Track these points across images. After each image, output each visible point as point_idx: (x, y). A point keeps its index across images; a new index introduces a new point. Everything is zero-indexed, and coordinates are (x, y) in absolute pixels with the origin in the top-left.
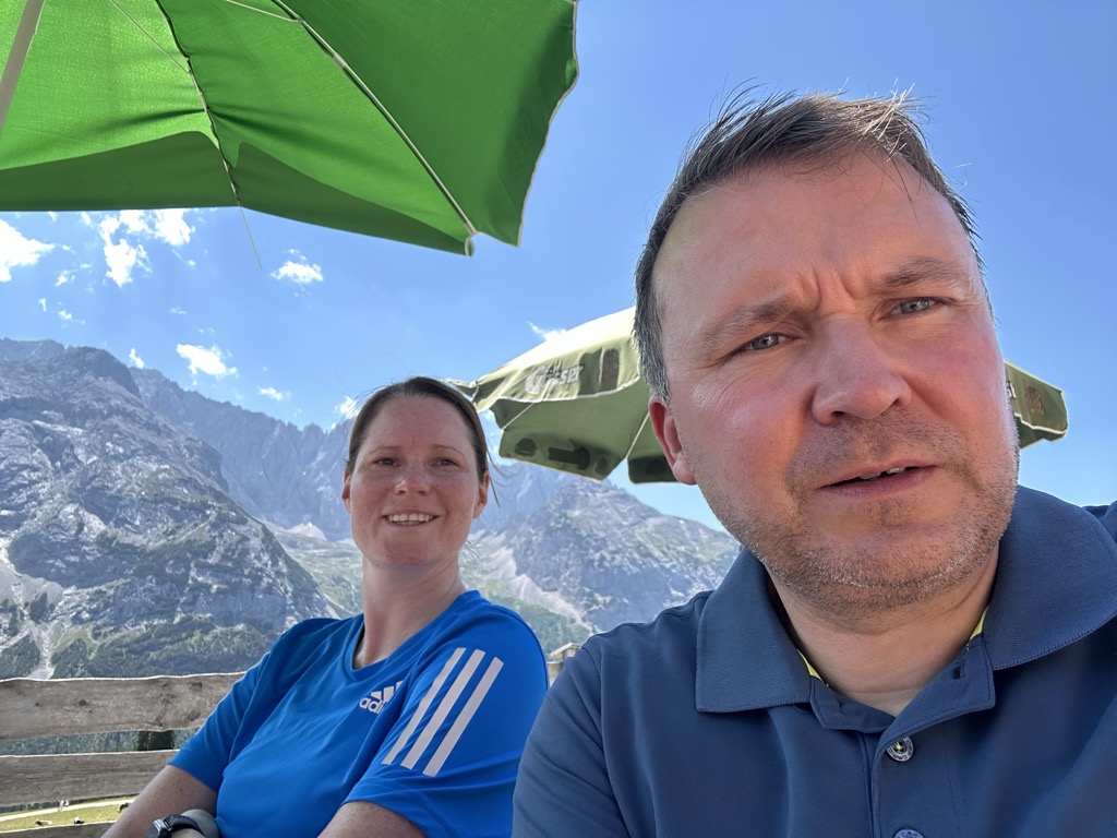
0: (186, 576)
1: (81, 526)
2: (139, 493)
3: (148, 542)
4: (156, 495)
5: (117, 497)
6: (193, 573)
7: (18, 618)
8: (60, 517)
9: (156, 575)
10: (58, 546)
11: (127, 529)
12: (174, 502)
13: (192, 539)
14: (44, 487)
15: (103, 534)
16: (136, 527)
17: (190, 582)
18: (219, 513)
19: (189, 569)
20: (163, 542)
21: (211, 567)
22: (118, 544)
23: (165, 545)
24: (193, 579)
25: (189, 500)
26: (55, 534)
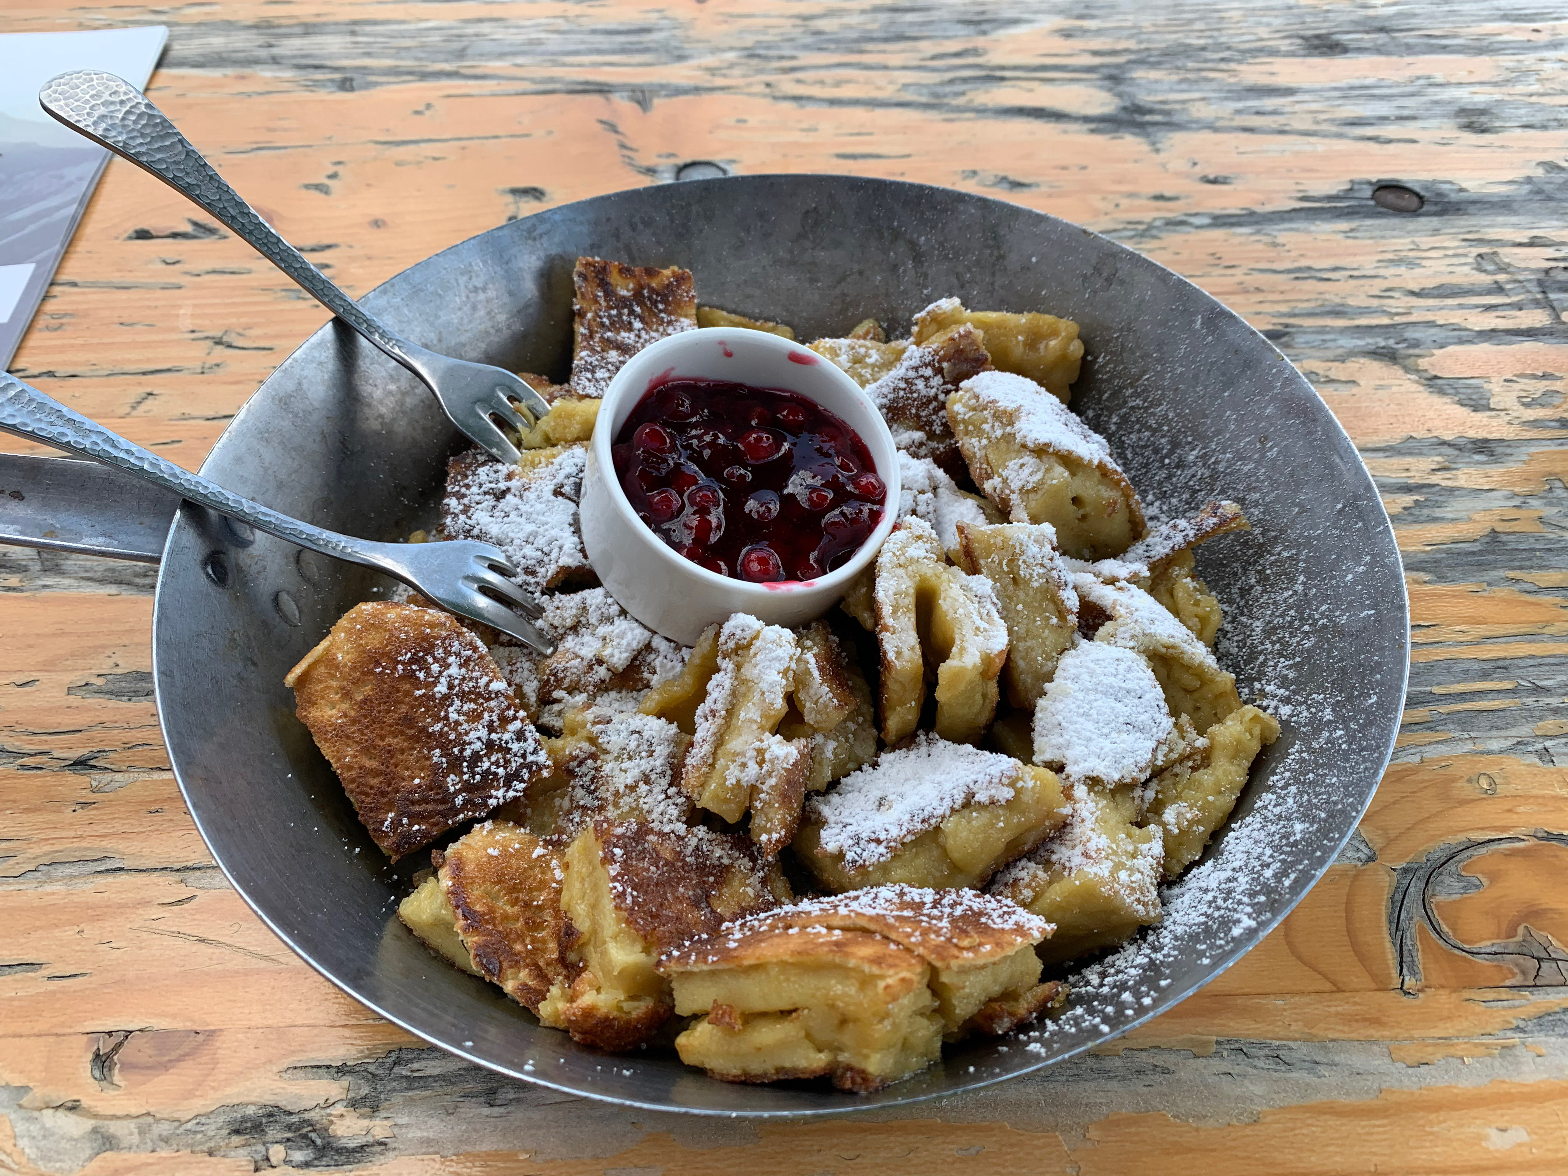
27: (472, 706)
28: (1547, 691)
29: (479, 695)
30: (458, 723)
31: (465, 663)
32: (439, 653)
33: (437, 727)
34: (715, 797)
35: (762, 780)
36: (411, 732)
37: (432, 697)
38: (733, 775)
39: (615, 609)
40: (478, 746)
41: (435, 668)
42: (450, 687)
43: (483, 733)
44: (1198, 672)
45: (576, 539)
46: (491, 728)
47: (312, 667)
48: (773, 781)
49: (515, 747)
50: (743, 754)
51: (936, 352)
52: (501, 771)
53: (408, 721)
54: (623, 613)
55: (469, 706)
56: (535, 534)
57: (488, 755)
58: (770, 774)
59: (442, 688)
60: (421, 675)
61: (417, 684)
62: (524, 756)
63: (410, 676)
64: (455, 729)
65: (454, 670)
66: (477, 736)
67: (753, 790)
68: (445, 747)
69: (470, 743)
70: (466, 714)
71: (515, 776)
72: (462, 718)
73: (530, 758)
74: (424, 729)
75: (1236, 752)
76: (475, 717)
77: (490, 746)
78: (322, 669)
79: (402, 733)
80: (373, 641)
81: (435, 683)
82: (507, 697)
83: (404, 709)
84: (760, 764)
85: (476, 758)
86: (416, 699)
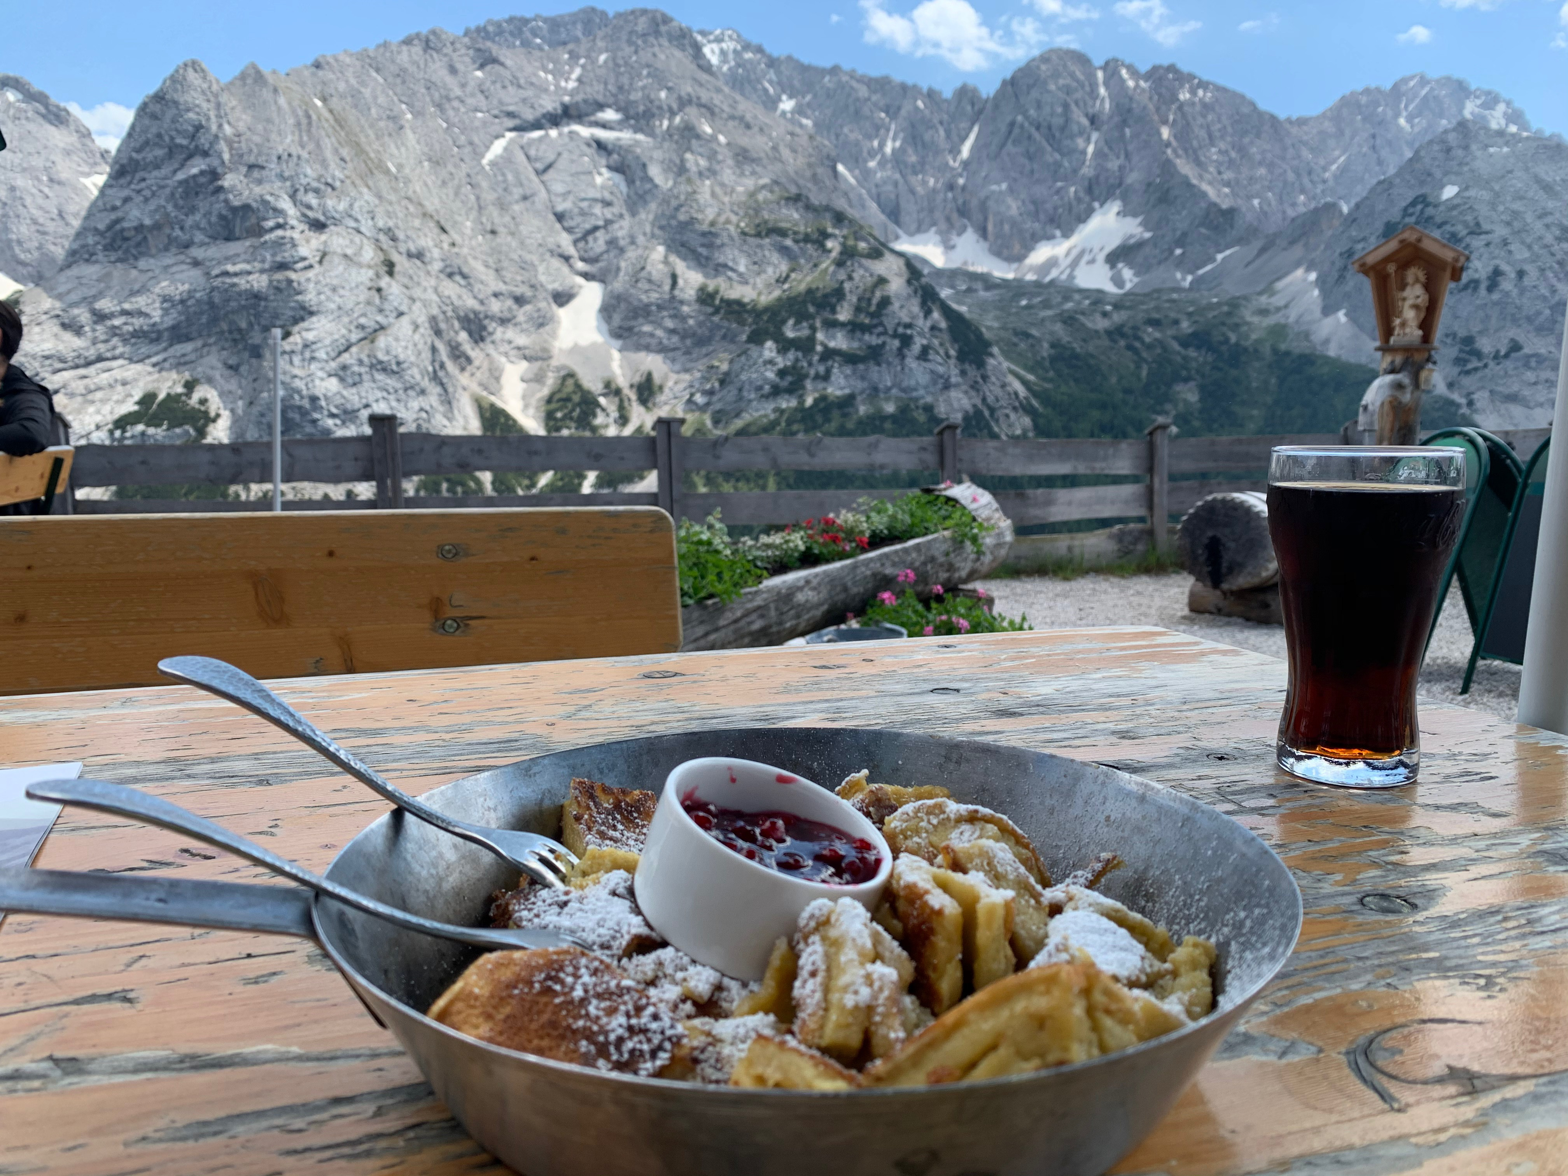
0: (811, 339)
1: (674, 278)
2: (738, 226)
3: (759, 294)
4: (758, 225)
5: (710, 233)
6: (820, 336)
7: (626, 404)
8: (648, 268)
9: (776, 341)
10: (654, 308)
11: (730, 279)
12: (783, 233)
13: (814, 286)
14: (621, 228)
15: (702, 289)
16: (741, 275)
17: (819, 348)
18: (844, 245)
19: (813, 329)
20: (777, 293)
21: (843, 325)
22: (722, 300)
23: (779, 299)
24: (822, 344)
25: (802, 229)
26: (646, 291)
27: (608, 1003)
28: (1367, 958)
29: (612, 993)
30: (598, 1018)
31: (595, 972)
32: (570, 969)
33: (581, 1023)
34: (839, 1026)
35: (875, 997)
36: (555, 1033)
37: (572, 1002)
38: (850, 1001)
39: (686, 960)
40: (620, 1031)
41: (569, 980)
42: (586, 991)
43: (622, 1020)
44: (1141, 924)
45: (640, 918)
46: (628, 1016)
47: (451, 1003)
48: (886, 993)
49: (654, 1026)
50: (853, 983)
51: (863, 801)
52: (646, 1047)
53: (553, 1024)
54: (694, 962)
55: (603, 1005)
56: (604, 920)
57: (630, 1038)
58: (881, 989)
59: (578, 993)
60: (558, 987)
61: (556, 994)
62: (662, 1033)
63: (548, 991)
64: (596, 1023)
65: (586, 979)
66: (617, 1024)
67: (870, 1009)
68: (590, 1036)
69: (613, 1031)
70: (604, 1010)
71: (660, 1048)
72: (601, 1013)
73: (669, 1033)
74: (569, 1027)
75: (1194, 965)
76: (611, 1012)
77: (631, 1029)
78: (459, 1005)
79: (549, 1035)
80: (506, 975)
81: (572, 989)
82: (637, 991)
83: (545, 1017)
84: (871, 984)
85: (620, 1040)
86: (556, 1006)
